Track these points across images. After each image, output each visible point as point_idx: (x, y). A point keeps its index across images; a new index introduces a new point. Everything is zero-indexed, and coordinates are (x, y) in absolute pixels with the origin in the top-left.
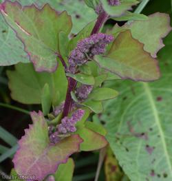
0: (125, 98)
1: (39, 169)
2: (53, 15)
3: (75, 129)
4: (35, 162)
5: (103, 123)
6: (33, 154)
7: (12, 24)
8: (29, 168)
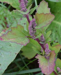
0: (57, 31)
1: (51, 68)
2: (16, 29)
3: (50, 50)
4: (48, 67)
5: (57, 42)
6: (46, 66)
7: (7, 41)
8: (48, 70)
